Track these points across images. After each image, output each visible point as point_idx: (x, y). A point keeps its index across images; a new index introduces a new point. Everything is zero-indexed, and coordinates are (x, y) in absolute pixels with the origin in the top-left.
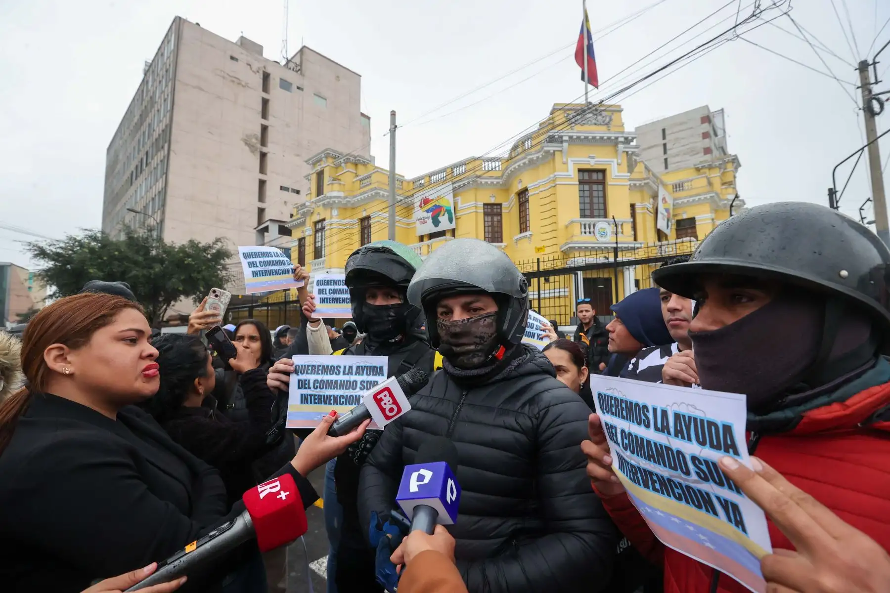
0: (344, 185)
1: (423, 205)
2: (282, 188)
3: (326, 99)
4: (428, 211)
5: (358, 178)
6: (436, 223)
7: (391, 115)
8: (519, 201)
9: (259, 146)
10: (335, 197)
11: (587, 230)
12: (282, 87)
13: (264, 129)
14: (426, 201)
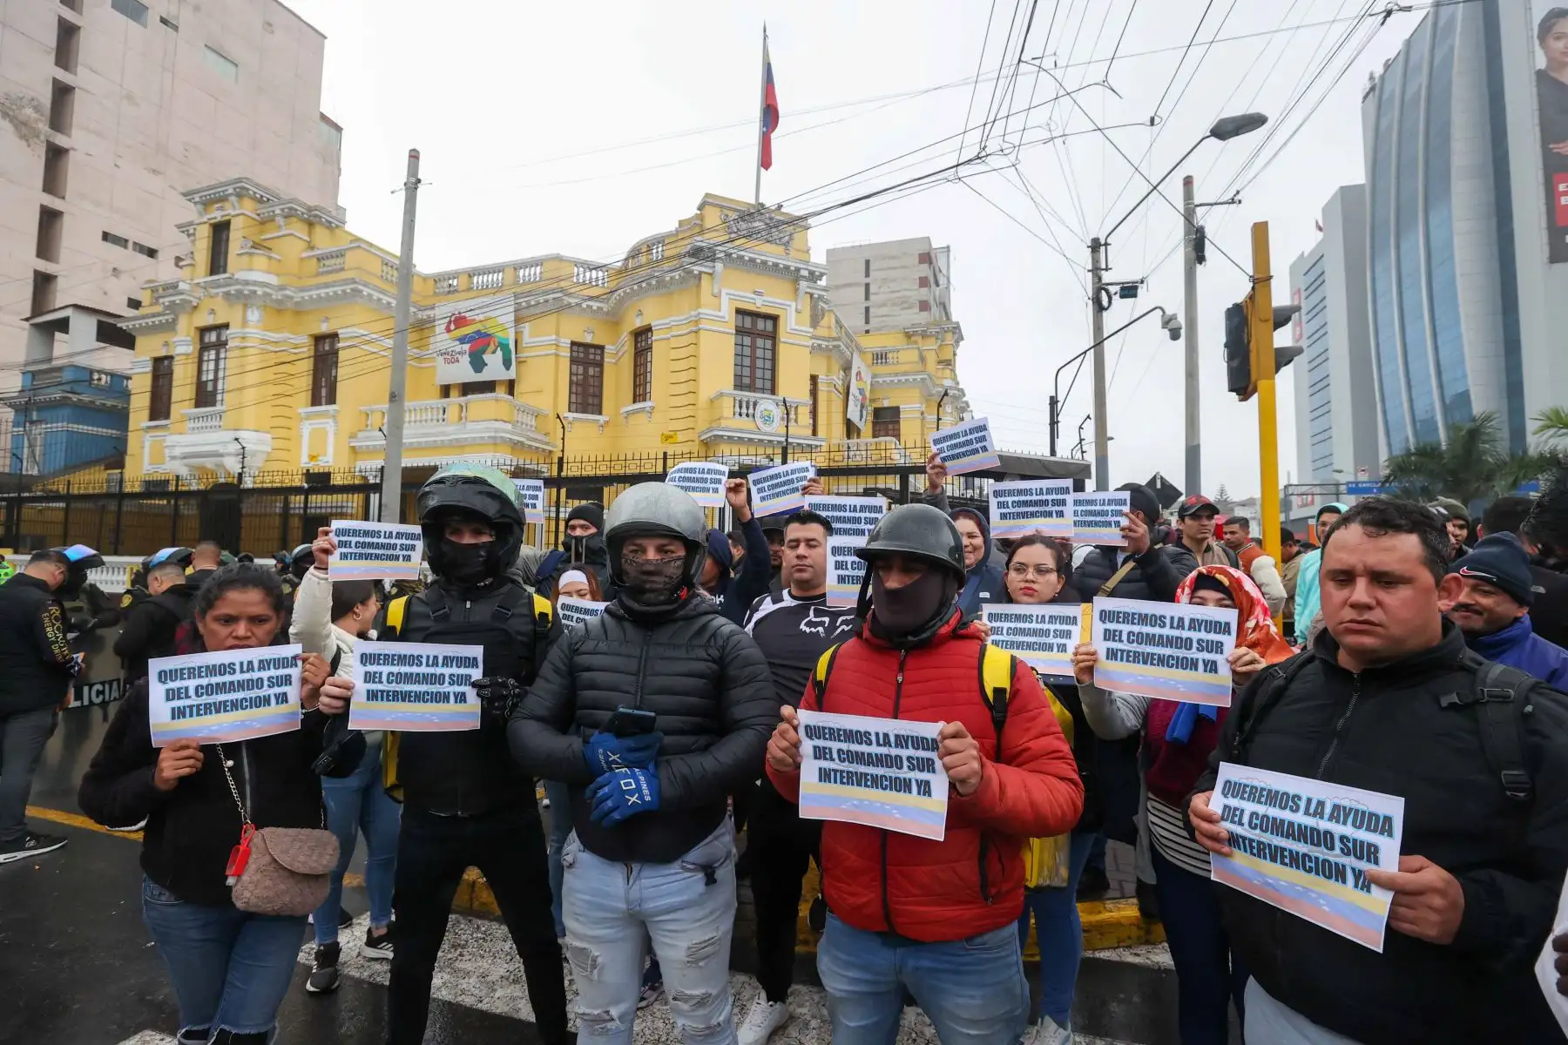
0: (279, 261)
1: (452, 327)
2: (106, 236)
3: (236, 65)
4: (462, 340)
5: (312, 253)
6: (478, 364)
7: (410, 156)
8: (636, 348)
10: (255, 283)
11: (744, 411)
12: (118, 6)
13: (62, 92)
14: (459, 321)
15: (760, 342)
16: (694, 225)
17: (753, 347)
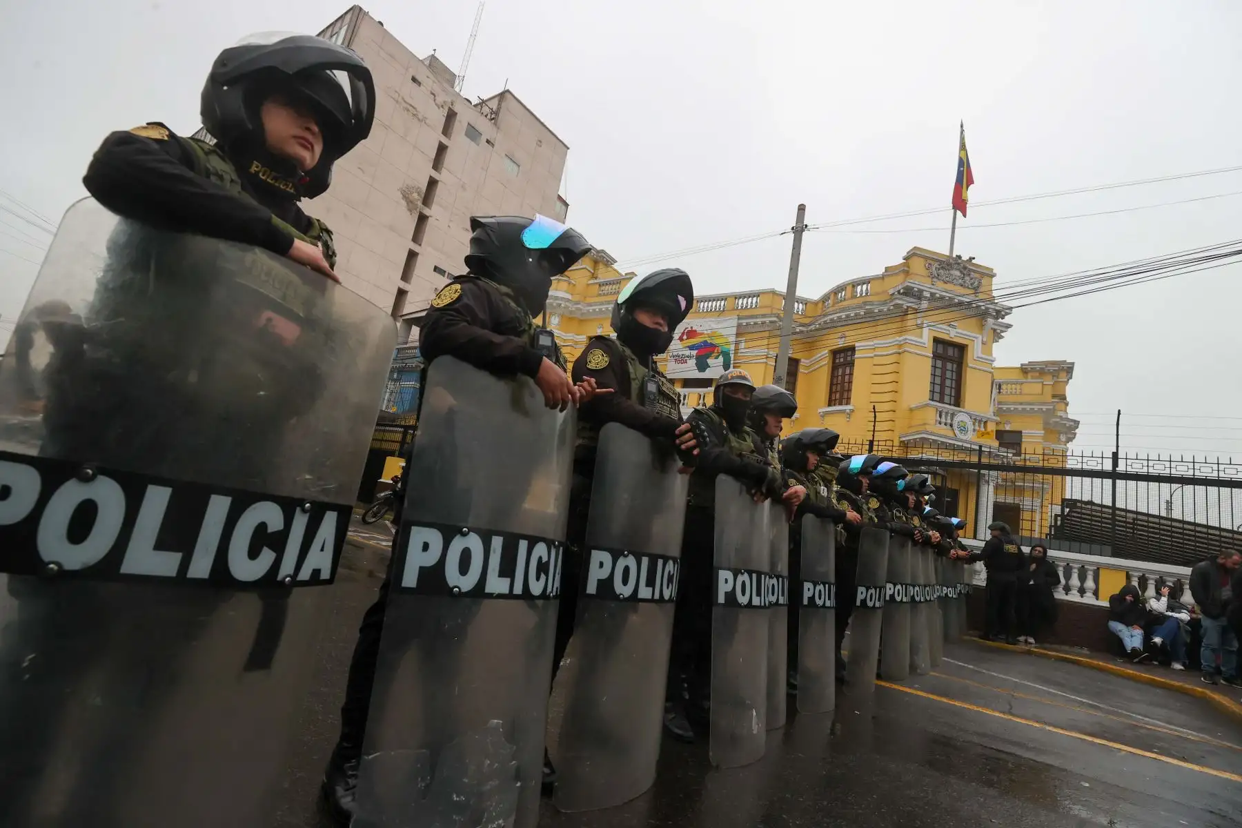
0: (574, 285)
1: (685, 337)
2: (436, 269)
3: (519, 166)
4: (691, 348)
5: (596, 281)
6: (702, 366)
7: (799, 209)
8: (834, 362)
9: (420, 203)
11: (943, 420)
12: (467, 134)
13: (432, 183)
14: (691, 333)
15: (949, 366)
16: (904, 269)
17: (944, 369)
